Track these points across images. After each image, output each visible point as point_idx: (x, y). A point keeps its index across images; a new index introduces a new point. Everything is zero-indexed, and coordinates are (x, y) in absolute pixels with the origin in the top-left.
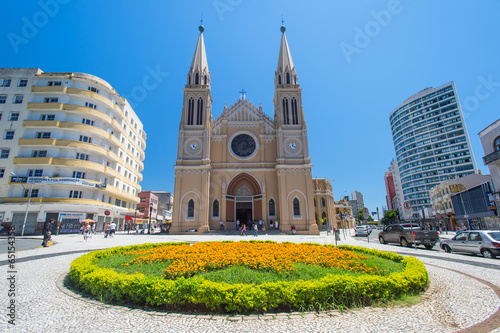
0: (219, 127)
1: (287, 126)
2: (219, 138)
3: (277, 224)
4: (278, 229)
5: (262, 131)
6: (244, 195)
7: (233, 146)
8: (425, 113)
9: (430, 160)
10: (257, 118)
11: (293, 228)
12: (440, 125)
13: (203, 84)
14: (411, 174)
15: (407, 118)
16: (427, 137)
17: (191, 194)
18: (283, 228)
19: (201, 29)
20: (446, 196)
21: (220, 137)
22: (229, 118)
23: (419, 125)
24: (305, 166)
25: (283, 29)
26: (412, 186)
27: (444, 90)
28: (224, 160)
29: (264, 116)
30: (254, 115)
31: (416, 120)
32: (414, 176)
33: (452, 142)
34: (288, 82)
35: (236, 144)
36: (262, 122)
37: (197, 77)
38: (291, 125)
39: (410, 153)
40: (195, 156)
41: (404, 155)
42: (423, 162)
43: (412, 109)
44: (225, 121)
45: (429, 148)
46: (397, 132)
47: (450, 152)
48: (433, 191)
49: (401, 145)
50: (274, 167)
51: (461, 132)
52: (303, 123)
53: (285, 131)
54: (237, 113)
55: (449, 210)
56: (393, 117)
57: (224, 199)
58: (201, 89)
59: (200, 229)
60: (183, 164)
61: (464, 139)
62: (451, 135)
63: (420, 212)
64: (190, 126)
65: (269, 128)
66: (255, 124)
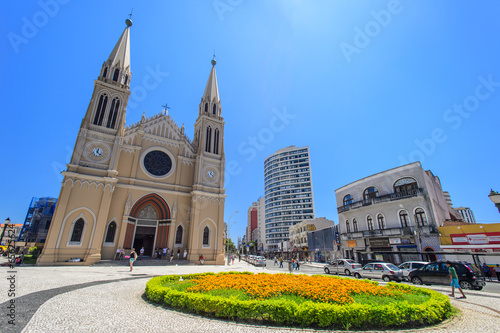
0: (133, 136)
1: (207, 153)
2: (131, 149)
3: (185, 254)
4: (186, 258)
5: (181, 153)
6: (149, 218)
7: (146, 161)
8: (289, 164)
9: (288, 202)
10: (177, 137)
11: (201, 258)
12: (297, 176)
13: (122, 82)
14: (274, 211)
15: (277, 165)
16: (288, 183)
17: (83, 211)
18: (191, 258)
19: (129, 24)
20: (304, 233)
21: (133, 148)
22: (147, 129)
23: (284, 173)
24: (220, 195)
25: (214, 63)
26: (273, 221)
27: (303, 150)
28: (133, 175)
29: (185, 137)
30: (174, 134)
31: (283, 168)
32: (276, 214)
33: (303, 190)
34: (214, 113)
35: (150, 159)
36: (182, 143)
37: (117, 73)
38: (212, 154)
39: (276, 194)
40: (97, 164)
41: (271, 195)
42: (283, 202)
43: (282, 159)
44: (141, 132)
45: (288, 192)
46: (268, 175)
47: (301, 197)
48: (292, 228)
49: (270, 186)
50: (189, 192)
51: (309, 184)
52: (222, 154)
53: (206, 159)
54: (156, 126)
55: (305, 244)
56: (268, 162)
57: (126, 222)
58: (120, 88)
59: (89, 259)
60: (77, 171)
61: (310, 189)
62: (303, 185)
63: (279, 245)
64: (97, 126)
65: (188, 150)
66: (175, 144)
